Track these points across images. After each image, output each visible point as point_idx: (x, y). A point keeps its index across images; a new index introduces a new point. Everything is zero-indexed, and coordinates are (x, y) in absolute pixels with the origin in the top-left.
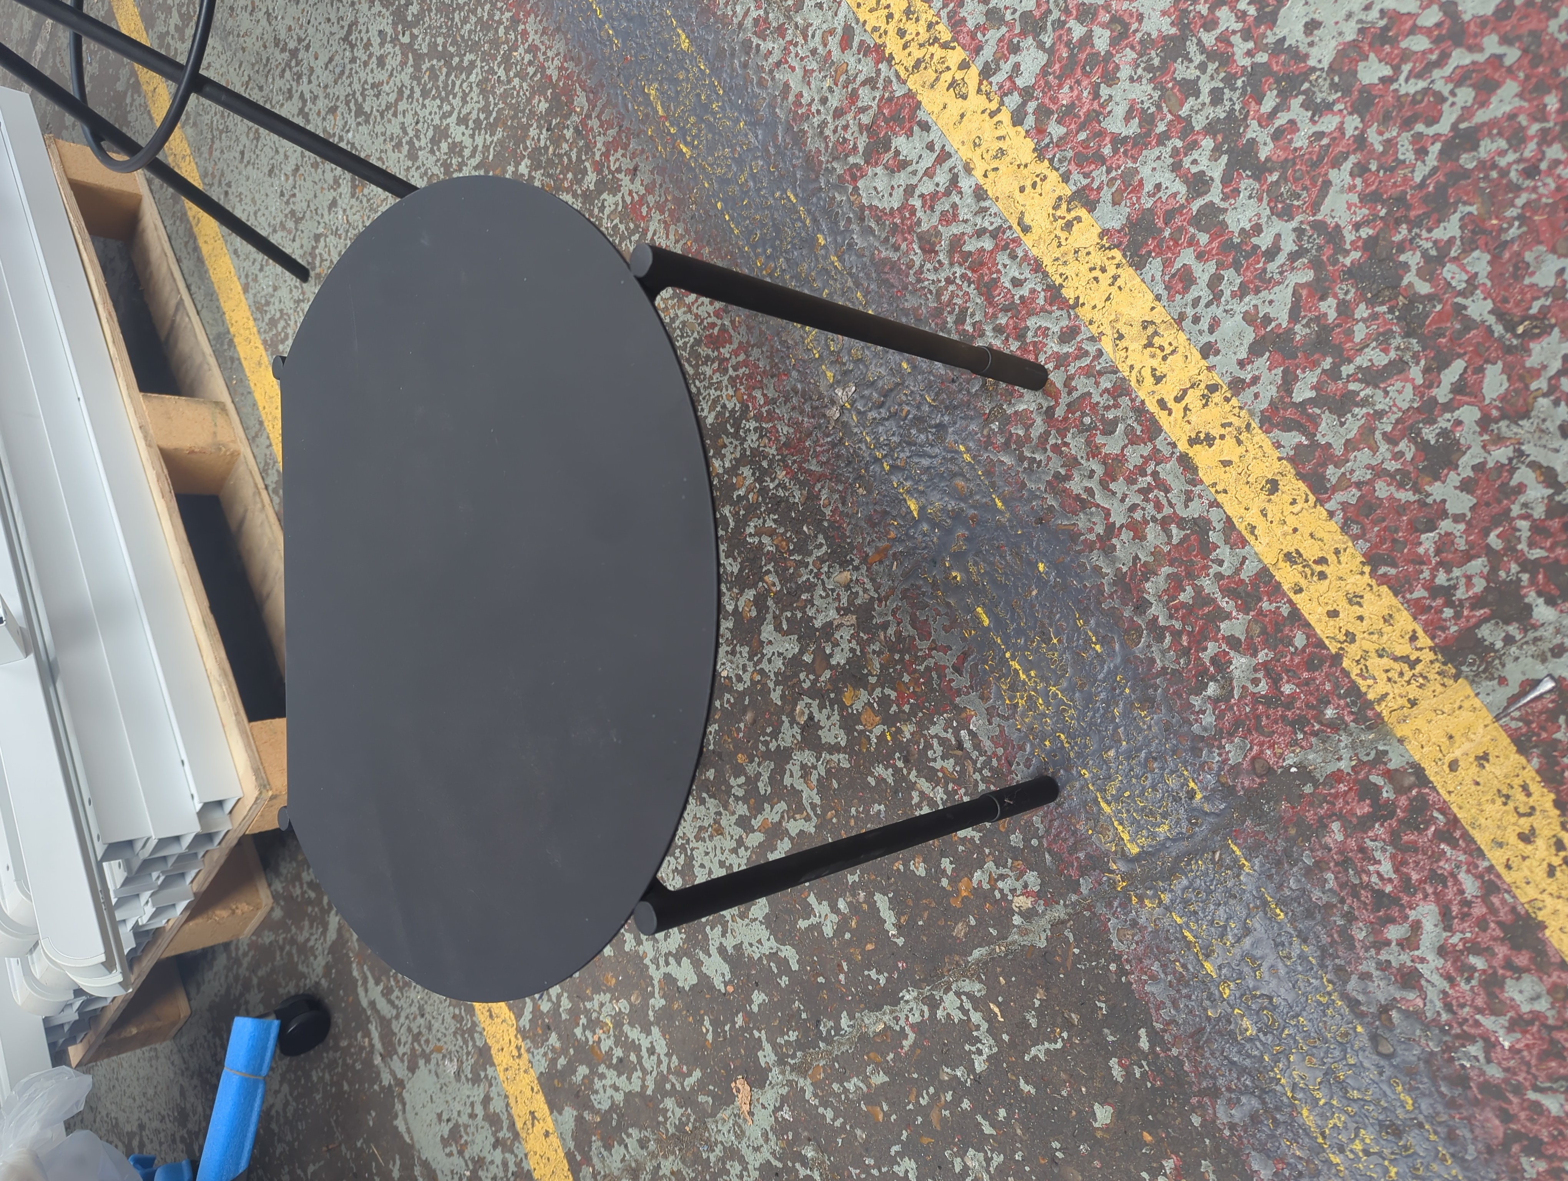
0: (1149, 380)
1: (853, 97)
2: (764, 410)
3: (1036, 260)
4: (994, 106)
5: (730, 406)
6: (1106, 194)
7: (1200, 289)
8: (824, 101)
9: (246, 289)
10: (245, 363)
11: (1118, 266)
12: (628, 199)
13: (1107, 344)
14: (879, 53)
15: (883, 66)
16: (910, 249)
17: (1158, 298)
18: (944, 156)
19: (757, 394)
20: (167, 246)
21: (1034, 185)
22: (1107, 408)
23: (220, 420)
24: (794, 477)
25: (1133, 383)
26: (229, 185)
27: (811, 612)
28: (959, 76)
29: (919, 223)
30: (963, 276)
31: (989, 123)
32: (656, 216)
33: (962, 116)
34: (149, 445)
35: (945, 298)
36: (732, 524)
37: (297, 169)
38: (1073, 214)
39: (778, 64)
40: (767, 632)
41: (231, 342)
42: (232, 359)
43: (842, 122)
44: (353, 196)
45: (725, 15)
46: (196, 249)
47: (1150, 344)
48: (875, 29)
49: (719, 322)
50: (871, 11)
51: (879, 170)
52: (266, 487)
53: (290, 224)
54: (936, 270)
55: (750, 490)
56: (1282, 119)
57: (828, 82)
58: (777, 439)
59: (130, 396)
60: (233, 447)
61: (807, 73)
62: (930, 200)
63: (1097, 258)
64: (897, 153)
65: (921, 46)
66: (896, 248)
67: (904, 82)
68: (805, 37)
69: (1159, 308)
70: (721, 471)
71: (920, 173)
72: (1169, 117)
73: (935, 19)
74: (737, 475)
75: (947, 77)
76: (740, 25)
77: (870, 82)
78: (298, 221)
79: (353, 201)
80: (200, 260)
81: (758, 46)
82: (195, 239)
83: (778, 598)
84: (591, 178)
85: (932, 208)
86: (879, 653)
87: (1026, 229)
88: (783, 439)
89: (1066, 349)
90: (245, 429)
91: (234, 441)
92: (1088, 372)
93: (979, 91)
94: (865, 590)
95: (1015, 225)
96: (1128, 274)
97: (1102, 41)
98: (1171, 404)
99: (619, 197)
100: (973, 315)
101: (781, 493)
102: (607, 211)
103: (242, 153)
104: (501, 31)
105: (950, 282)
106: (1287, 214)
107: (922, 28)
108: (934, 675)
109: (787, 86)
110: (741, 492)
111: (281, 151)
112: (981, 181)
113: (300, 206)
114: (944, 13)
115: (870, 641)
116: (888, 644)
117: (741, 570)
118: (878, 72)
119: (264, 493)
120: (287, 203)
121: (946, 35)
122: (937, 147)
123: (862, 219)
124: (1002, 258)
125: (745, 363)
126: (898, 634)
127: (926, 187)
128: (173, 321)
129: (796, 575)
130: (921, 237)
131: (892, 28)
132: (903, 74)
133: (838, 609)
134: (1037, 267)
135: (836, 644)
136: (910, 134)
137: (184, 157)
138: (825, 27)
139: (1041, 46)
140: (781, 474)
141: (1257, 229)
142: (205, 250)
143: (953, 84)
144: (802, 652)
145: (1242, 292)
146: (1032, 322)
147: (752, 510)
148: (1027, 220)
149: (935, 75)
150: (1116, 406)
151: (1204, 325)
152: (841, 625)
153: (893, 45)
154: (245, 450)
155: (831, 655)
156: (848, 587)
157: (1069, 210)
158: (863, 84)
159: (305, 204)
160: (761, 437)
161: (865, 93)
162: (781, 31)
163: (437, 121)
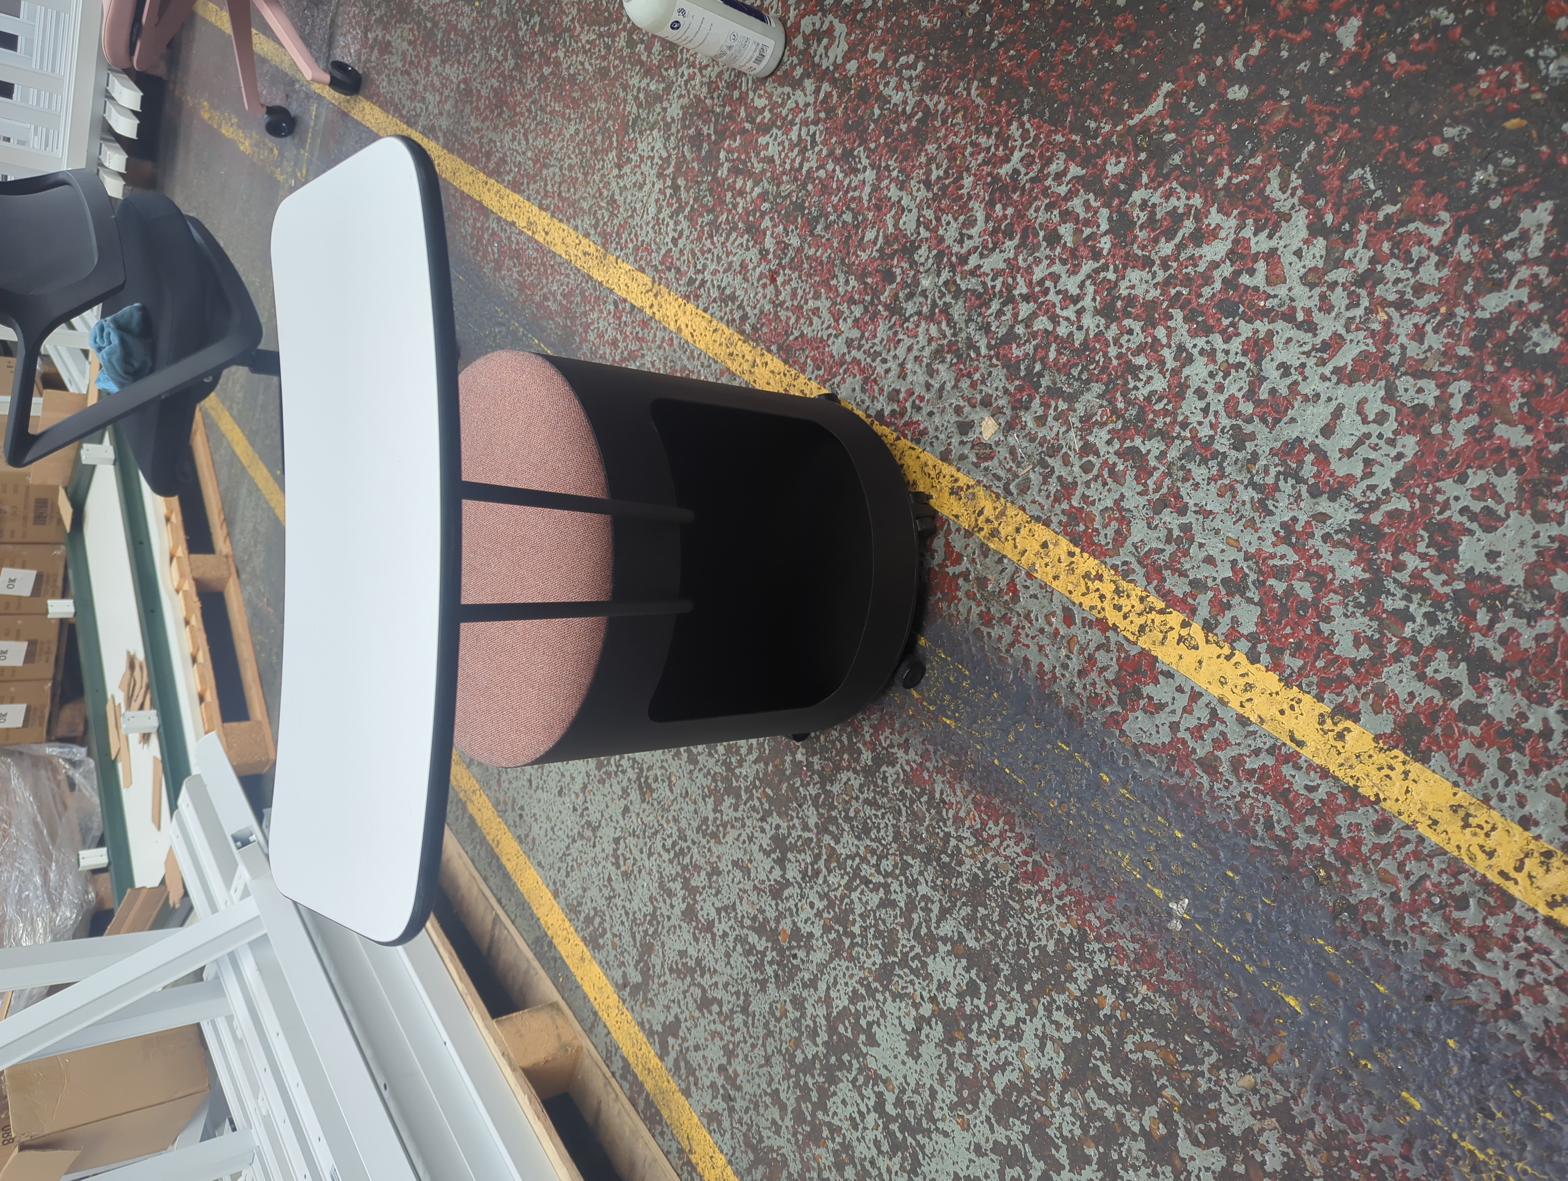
0: (1481, 856)
1: (1091, 660)
2: (1102, 931)
3: (1320, 767)
4: (1227, 650)
5: (1067, 931)
6: (1364, 706)
7: (1492, 771)
8: (1065, 666)
9: (556, 895)
10: (568, 961)
11: (1404, 763)
12: (908, 768)
13: (1423, 829)
14: (1102, 625)
15: (1110, 634)
16: (1194, 774)
17: (1456, 784)
18: (1196, 696)
19: (1090, 916)
20: (472, 869)
21: (1292, 708)
22: (1451, 886)
23: (560, 1022)
24: (1156, 990)
25: (1467, 861)
26: (522, 808)
27: (1224, 1120)
28: (1184, 632)
29: (1194, 751)
30: (1255, 790)
31: (1228, 666)
32: (939, 778)
33: (1200, 662)
34: (514, 1070)
35: (1246, 810)
36: (1108, 1044)
37: (585, 787)
38: (1340, 727)
39: (1012, 645)
40: (1185, 1147)
41: (551, 944)
42: (555, 960)
43: (1088, 680)
44: (643, 801)
45: (951, 615)
46: (501, 867)
47: (1466, 825)
48: (1092, 608)
49: (1030, 860)
50: (1083, 595)
51: (1139, 714)
52: (613, 1074)
53: (588, 833)
54: (1226, 788)
55: (1114, 1007)
56: (1500, 628)
57: (1064, 652)
58: (1127, 956)
59: (487, 1027)
60: (576, 1043)
61: (1041, 648)
62: (1197, 732)
63: (1381, 758)
64: (1150, 698)
65: (1140, 615)
66: (1180, 774)
67: (1135, 643)
68: (1030, 622)
69: (1461, 794)
70: (1078, 994)
71: (1179, 712)
72: (1395, 640)
73: (1144, 594)
74: (1096, 996)
75: (1173, 636)
77: (1103, 646)
78: (595, 830)
79: (644, 805)
80: (506, 876)
81: (989, 634)
82: (498, 859)
83: (1182, 1110)
84: (867, 757)
85: (1202, 738)
86: (1315, 1153)
87: (1301, 744)
88: (1132, 956)
89: (1385, 839)
90: (581, 1021)
91: (575, 1038)
92: (1417, 855)
93: (1207, 642)
94: (1275, 1092)
95: (1288, 742)
96: (1415, 768)
97: (1305, 591)
98: (1513, 874)
100: (1279, 822)
101: (1148, 1007)
103: (530, 781)
105: (1244, 796)
106: (1544, 701)
107: (1134, 601)
108: (1383, 1166)
109: (1026, 659)
110: (1107, 1011)
111: (567, 774)
112: (1241, 711)
113: (594, 817)
114: (1151, 588)
115: (1300, 1142)
116: (1319, 1141)
117: (1134, 1089)
118: (1107, 638)
119: (613, 1081)
120: (582, 815)
121: (1160, 604)
122: (1187, 689)
123: (1138, 755)
124: (1287, 770)
125: (1069, 892)
126: (1327, 1129)
127: (1190, 722)
128: (493, 936)
129: (1194, 1084)
130: (1201, 762)
131: (1107, 604)
132: (1131, 638)
133: (1253, 1114)
134: (1325, 773)
135: (1264, 1151)
136: (1156, 682)
137: (474, 792)
138: (1045, 611)
139: (1250, 601)
140: (1143, 990)
141: (1523, 717)
142: (509, 866)
143: (1181, 639)
144: (1230, 1164)
145: (1534, 770)
146: (1342, 820)
147: (1124, 1028)
148: (1298, 736)
149: (1161, 636)
150: (1460, 883)
151: (1511, 800)
152: (1262, 1130)
153: (1113, 617)
154: (586, 1042)
155: (1264, 1163)
156: (1255, 1091)
157: (1335, 724)
158: (1098, 648)
159: (599, 815)
160: (1108, 956)
161: (1102, 658)
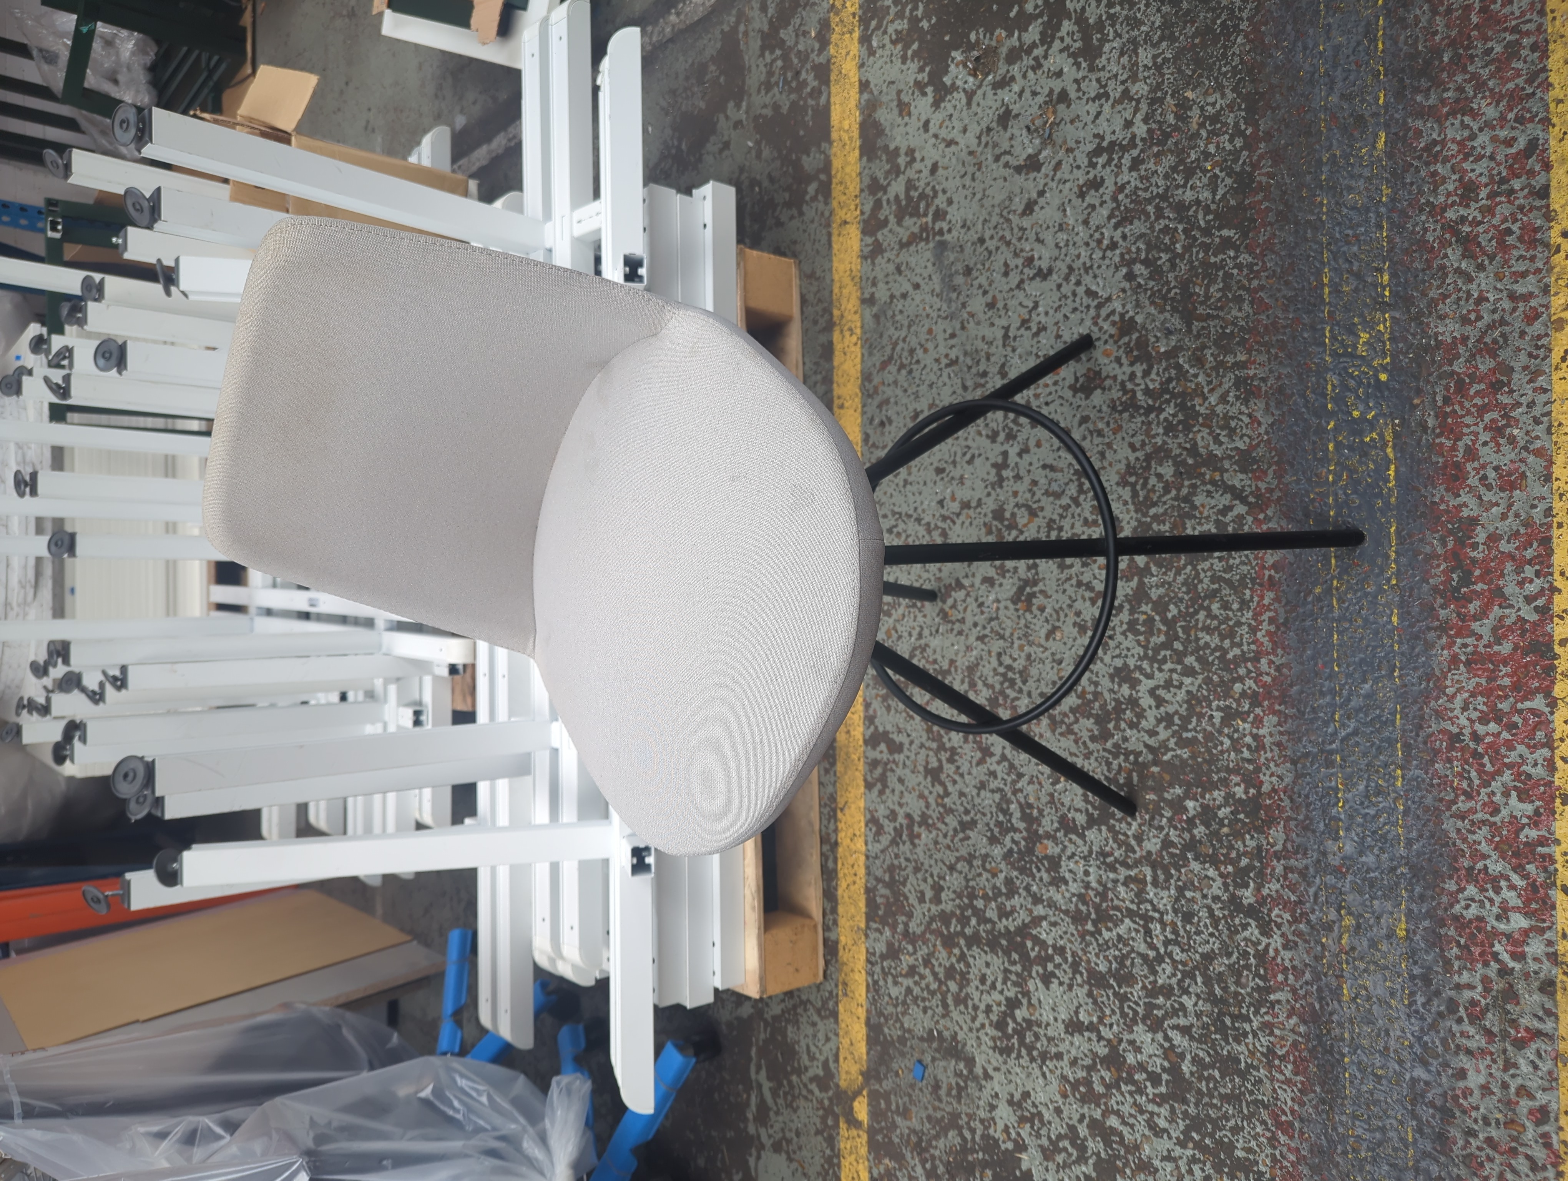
5: (1262, 1168)
8: (1486, 1121)
12: (1272, 953)
14: (1555, 1159)
32: (1288, 995)
39: (1467, 1051)
43: (1490, 1151)
49: (1290, 1117)
57: (1500, 1117)
61: (1487, 1088)
68: (1506, 1069)
76: (1458, 987)
77: (1534, 1163)
81: (1461, 1019)
99: (1265, 941)
102: (1246, 934)
104: (1238, 687)
118: (1545, 1166)
138: (1528, 1084)
158: (1528, 1157)
161: (1522, 1164)
162: (1489, 1033)
163: (1131, 662)
